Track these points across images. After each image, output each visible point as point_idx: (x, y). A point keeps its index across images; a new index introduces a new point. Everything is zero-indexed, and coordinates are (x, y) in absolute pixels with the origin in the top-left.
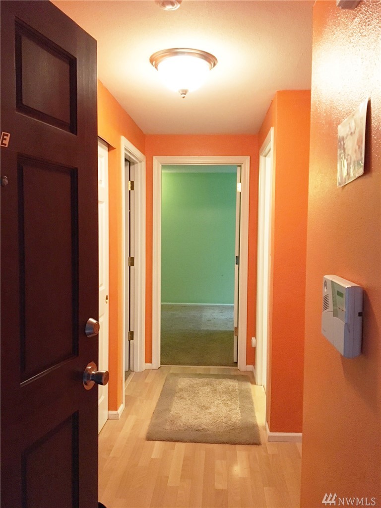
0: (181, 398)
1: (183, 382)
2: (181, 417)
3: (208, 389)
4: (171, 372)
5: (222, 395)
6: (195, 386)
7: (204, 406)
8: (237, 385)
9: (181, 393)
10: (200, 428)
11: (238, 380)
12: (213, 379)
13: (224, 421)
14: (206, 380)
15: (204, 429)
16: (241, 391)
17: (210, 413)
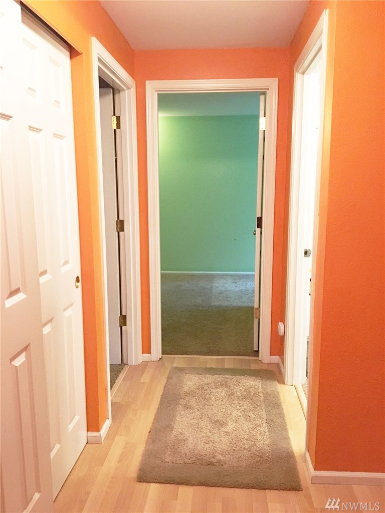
0: (187, 407)
1: (191, 382)
2: (187, 439)
3: (222, 392)
4: (175, 365)
5: (242, 402)
6: (206, 387)
7: (218, 420)
8: (260, 386)
9: (187, 399)
10: (214, 460)
11: (262, 378)
12: (229, 376)
13: (247, 447)
14: (219, 378)
15: (219, 462)
16: (266, 395)
17: (227, 433)
